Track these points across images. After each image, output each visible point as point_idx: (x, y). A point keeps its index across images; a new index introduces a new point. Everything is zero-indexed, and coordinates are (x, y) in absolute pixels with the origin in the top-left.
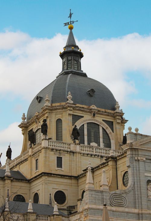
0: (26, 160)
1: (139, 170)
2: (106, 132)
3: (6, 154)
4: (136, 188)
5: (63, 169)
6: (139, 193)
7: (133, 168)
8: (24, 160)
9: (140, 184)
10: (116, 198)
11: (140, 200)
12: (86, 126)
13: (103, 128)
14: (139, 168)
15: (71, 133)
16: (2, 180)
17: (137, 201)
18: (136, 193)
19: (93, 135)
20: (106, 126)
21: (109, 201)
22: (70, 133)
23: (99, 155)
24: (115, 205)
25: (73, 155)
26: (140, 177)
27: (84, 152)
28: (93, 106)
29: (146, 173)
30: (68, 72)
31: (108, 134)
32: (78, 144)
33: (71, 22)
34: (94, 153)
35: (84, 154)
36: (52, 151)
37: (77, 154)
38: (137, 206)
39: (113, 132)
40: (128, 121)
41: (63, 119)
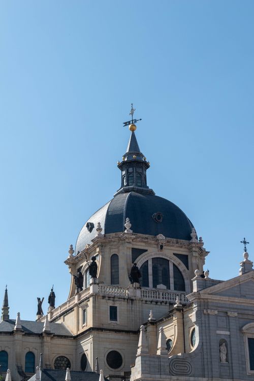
0: (71, 310)
1: (209, 327)
2: (179, 270)
3: (48, 301)
4: (205, 350)
5: (118, 322)
6: (209, 357)
7: (202, 324)
8: (69, 310)
9: (210, 345)
10: (178, 365)
11: (210, 366)
12: (150, 263)
13: (174, 265)
14: (209, 324)
15: (130, 272)
16: (39, 336)
17: (206, 367)
18: (205, 357)
19: (160, 275)
20: (177, 261)
21: (168, 368)
22: (128, 273)
23: (166, 302)
24: (176, 373)
25: (132, 303)
26: (210, 336)
27: (147, 299)
28: (161, 236)
29: (218, 330)
30: (129, 189)
31: (180, 272)
32: (138, 288)
33: (133, 120)
34: (161, 299)
35: (147, 301)
36: (103, 299)
37: (138, 301)
38: (206, 373)
39: (188, 270)
40: (209, 252)
41: (120, 255)
